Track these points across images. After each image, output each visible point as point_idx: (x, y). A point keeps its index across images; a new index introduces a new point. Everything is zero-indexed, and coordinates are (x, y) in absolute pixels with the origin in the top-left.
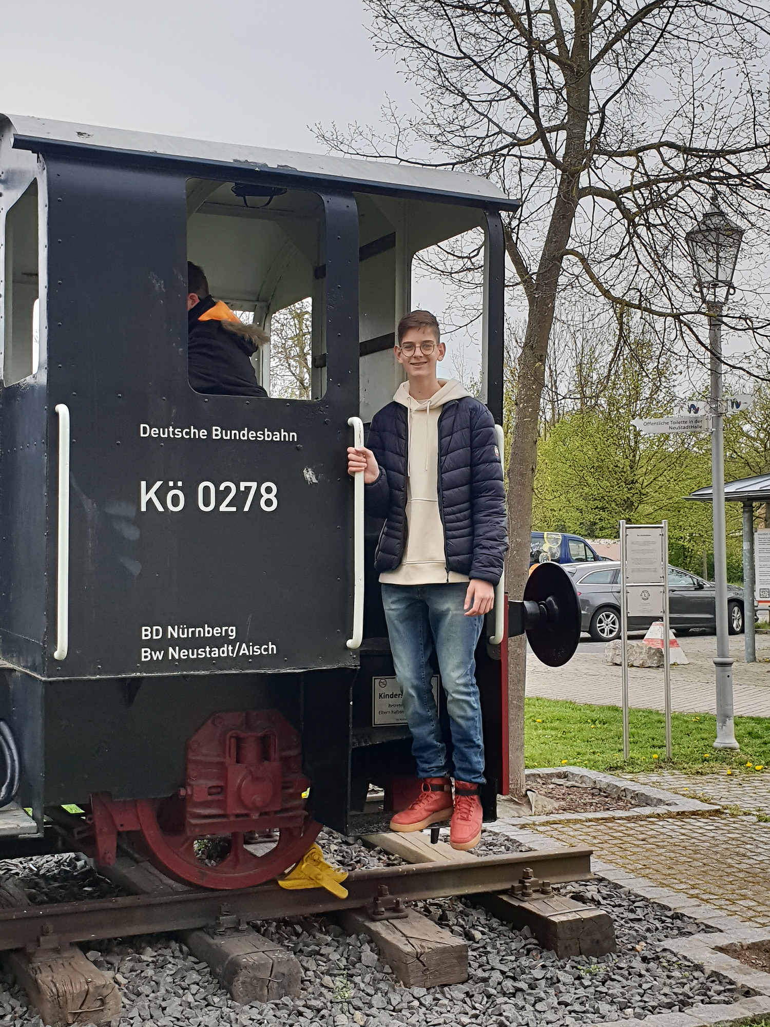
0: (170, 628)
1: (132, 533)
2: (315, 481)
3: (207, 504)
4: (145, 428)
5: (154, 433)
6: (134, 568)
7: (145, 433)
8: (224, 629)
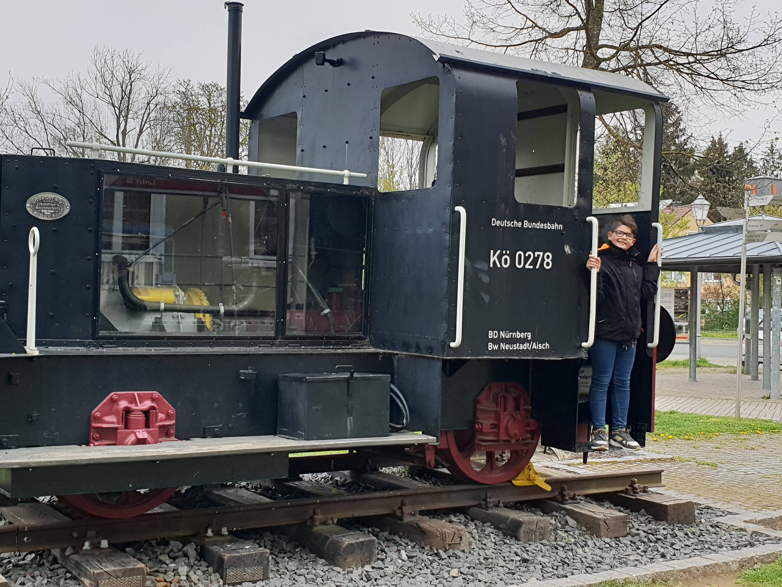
0: (501, 332)
1: (486, 279)
2: (570, 252)
3: (520, 264)
4: (494, 221)
5: (498, 223)
6: (487, 298)
7: (494, 223)
8: (526, 333)
